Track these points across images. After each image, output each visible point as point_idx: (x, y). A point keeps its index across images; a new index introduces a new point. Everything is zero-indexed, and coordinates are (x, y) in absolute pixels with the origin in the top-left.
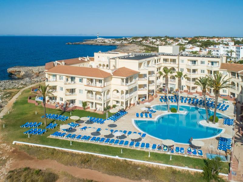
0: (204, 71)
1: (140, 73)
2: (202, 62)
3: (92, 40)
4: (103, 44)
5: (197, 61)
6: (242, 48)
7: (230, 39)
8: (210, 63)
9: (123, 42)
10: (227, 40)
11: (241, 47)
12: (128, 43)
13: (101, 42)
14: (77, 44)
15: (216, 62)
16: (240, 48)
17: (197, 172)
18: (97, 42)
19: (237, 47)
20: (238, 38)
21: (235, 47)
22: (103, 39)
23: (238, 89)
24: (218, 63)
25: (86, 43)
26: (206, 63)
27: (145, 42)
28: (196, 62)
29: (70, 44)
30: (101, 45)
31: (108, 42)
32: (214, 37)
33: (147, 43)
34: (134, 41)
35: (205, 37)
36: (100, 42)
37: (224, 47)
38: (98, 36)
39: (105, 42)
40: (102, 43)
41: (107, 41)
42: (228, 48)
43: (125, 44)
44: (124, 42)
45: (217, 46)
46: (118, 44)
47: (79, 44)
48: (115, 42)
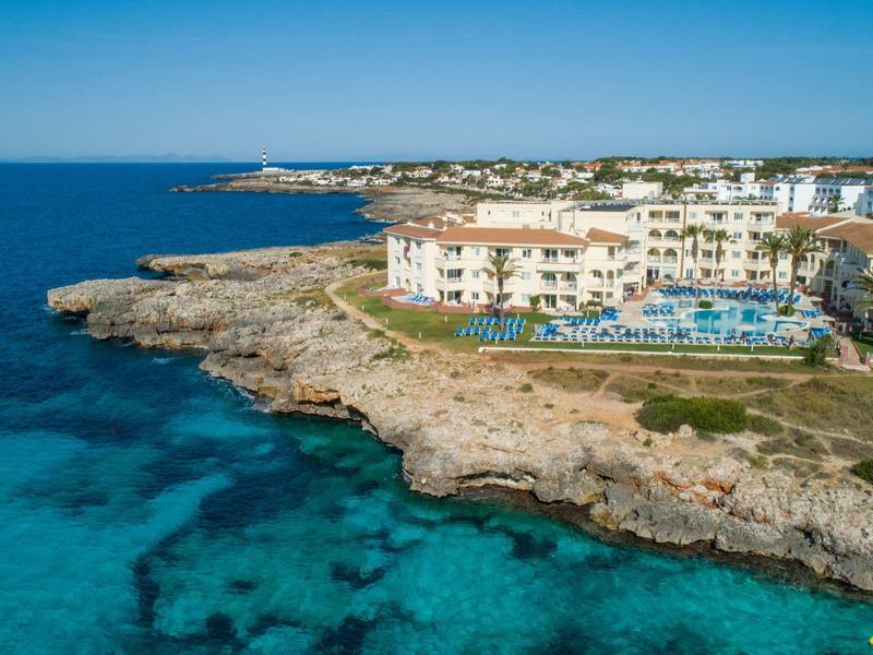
0: (740, 235)
1: (628, 237)
2: (738, 216)
3: (244, 175)
4: (306, 187)
5: (726, 213)
6: (778, 189)
7: (716, 165)
8: (754, 218)
9: (371, 180)
10: (708, 166)
11: (776, 186)
12: (391, 184)
13: (295, 182)
14: (210, 191)
15: (766, 215)
16: (772, 188)
17: (795, 360)
18: (278, 182)
19: (764, 186)
20: (738, 160)
21: (758, 186)
22: (282, 170)
23: (813, 268)
24: (770, 217)
25: (241, 187)
26: (747, 216)
27: (446, 179)
28: (724, 217)
29: (187, 190)
30: (301, 193)
31: (319, 182)
32: (662, 158)
33: (454, 183)
34: (405, 178)
35: (635, 159)
36: (292, 183)
37: (729, 188)
38: (265, 163)
39: (308, 183)
40: (300, 187)
41: (316, 180)
42: (740, 188)
43: (381, 189)
44: (377, 182)
45: (711, 185)
46: (357, 190)
47: (217, 192)
48: (346, 181)
